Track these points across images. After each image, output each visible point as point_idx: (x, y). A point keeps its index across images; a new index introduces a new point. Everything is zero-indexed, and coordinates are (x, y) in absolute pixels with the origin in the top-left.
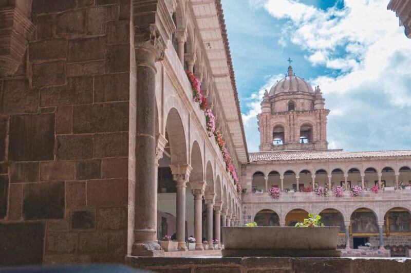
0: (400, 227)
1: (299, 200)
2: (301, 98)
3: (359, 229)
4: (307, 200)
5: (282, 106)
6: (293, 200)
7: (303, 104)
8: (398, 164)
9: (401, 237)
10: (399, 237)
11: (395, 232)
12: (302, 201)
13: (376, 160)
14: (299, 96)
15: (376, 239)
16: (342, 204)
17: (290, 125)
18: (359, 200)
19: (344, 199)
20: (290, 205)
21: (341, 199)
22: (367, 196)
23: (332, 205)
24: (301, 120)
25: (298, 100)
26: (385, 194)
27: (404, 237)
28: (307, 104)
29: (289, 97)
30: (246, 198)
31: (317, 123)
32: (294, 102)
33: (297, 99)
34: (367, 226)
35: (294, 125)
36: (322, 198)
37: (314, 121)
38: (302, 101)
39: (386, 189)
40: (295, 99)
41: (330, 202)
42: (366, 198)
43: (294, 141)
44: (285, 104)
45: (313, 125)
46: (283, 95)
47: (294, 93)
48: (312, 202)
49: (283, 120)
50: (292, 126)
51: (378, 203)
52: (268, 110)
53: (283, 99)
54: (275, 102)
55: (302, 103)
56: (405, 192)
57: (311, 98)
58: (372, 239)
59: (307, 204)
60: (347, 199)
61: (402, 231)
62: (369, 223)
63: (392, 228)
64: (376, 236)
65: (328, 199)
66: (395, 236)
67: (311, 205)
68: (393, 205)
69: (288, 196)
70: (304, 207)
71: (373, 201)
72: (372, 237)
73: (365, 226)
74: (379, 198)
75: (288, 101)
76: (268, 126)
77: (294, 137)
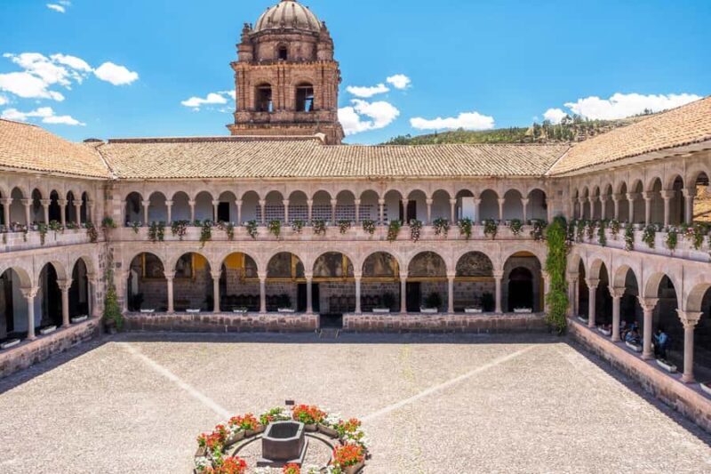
2: (297, 40)
5: (267, 50)
7: (299, 50)
14: (295, 37)
17: (279, 82)
24: (296, 75)
25: (292, 43)
28: (306, 49)
29: (278, 36)
30: (113, 235)
31: (318, 80)
32: (285, 45)
33: (290, 40)
35: (284, 82)
37: (314, 78)
38: (297, 44)
40: (287, 40)
44: (272, 48)
45: (313, 83)
46: (269, 34)
47: (287, 31)
49: (269, 76)
50: (281, 85)
52: (247, 55)
53: (269, 40)
54: (259, 43)
55: (299, 47)
57: (313, 39)
58: (324, 287)
64: (329, 282)
71: (298, 243)
75: (276, 44)
76: (247, 82)
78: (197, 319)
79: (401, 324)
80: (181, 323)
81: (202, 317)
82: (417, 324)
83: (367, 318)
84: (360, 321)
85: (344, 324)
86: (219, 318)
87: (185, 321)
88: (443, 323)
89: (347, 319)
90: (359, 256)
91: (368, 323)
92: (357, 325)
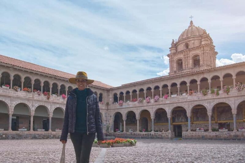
0: (200, 118)
1: (131, 106)
2: (192, 40)
3: (176, 120)
4: (134, 106)
5: (181, 47)
6: (128, 107)
7: (193, 43)
8: (179, 80)
9: (201, 124)
10: (199, 124)
11: (196, 121)
12: (132, 106)
13: (167, 80)
14: (191, 39)
15: (186, 126)
16: (150, 107)
17: (185, 58)
18: (158, 104)
19: (151, 104)
20: (127, 109)
21: (149, 104)
22: (162, 101)
23: (145, 108)
24: (192, 54)
25: (190, 42)
26: (171, 99)
27: (202, 124)
28: (197, 42)
29: (185, 41)
30: (109, 107)
31: (202, 53)
32: (188, 43)
34: (181, 119)
35: (187, 57)
36: (141, 104)
37: (200, 53)
38: (193, 42)
39: (172, 96)
40: (189, 41)
41: (145, 106)
42: (162, 102)
43: (188, 67)
44: (183, 46)
45: (200, 55)
47: (188, 38)
48: (136, 107)
49: (181, 56)
50: (186, 58)
51: (167, 105)
52: (174, 51)
53: (182, 43)
54: (178, 46)
56: (182, 97)
57: (200, 38)
58: (184, 126)
59: (134, 108)
60: (152, 104)
61: (200, 121)
62: (182, 116)
63: (195, 119)
64: (186, 124)
65: (143, 105)
66: (196, 124)
67: (136, 108)
68: (175, 105)
69: (126, 104)
70: (133, 110)
71: (165, 104)
72: (183, 125)
73: (180, 118)
74: (168, 102)
75: (184, 44)
76: (173, 61)
77: (188, 65)
78: (132, 134)
79: (208, 136)
80: (127, 135)
81: (133, 133)
82: (216, 136)
83: (192, 133)
84: (189, 135)
85: (183, 136)
86: (138, 134)
87: (128, 134)
88: (230, 135)
89: (184, 134)
90: (189, 107)
91: (193, 135)
92: (188, 136)
